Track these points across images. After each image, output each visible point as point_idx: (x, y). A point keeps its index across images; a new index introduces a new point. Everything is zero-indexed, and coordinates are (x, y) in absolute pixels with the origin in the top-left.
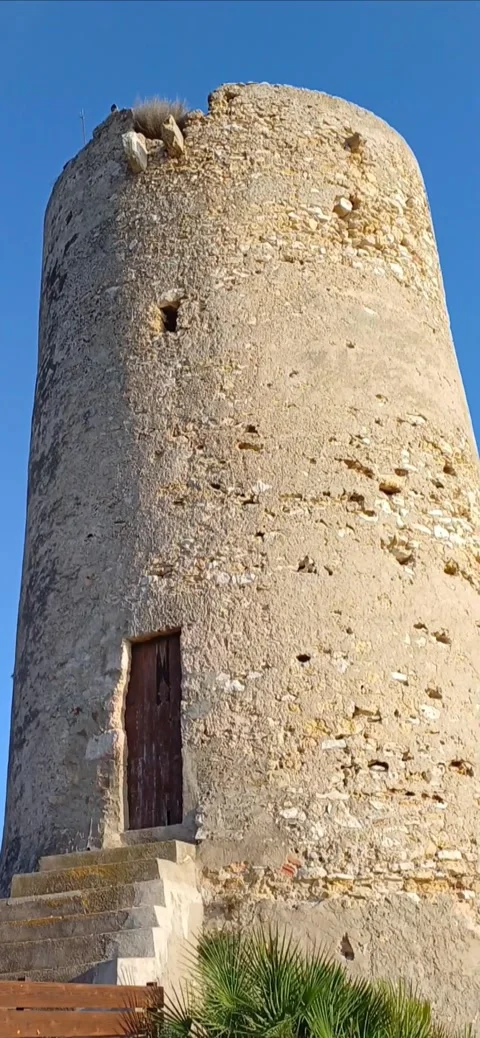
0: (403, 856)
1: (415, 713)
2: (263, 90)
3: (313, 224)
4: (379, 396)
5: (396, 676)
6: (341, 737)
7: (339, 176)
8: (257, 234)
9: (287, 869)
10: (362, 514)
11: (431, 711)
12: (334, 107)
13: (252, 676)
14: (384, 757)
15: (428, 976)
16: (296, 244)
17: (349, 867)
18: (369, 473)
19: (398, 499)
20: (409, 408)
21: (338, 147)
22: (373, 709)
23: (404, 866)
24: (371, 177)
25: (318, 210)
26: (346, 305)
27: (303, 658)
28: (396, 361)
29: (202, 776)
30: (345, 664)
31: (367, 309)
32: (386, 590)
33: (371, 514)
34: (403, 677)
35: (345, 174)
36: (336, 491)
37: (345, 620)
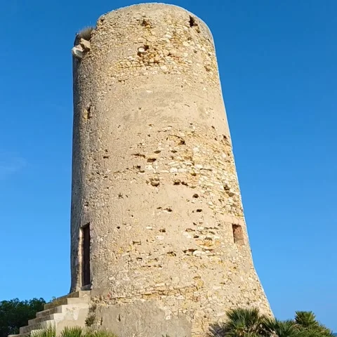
0: (142, 287)
1: (154, 239)
2: (112, 14)
3: (128, 63)
4: (150, 125)
5: (148, 228)
6: (128, 252)
7: (139, 39)
8: (110, 75)
9: (108, 296)
10: (140, 173)
11: (161, 237)
12: (138, 9)
13: (106, 236)
14: (141, 256)
15: (142, 324)
16: (122, 74)
17: (124, 294)
18: (144, 156)
19: (156, 163)
20: (164, 125)
21: (139, 26)
22: (138, 241)
23: (141, 291)
24: (153, 33)
25: (130, 57)
26: (139, 93)
27: (119, 228)
28: (159, 108)
29: (94, 269)
30: (130, 227)
31: (148, 91)
32: (146, 198)
33: (144, 172)
34: (151, 228)
35: (142, 37)
36: (131, 167)
37: (131, 213)
